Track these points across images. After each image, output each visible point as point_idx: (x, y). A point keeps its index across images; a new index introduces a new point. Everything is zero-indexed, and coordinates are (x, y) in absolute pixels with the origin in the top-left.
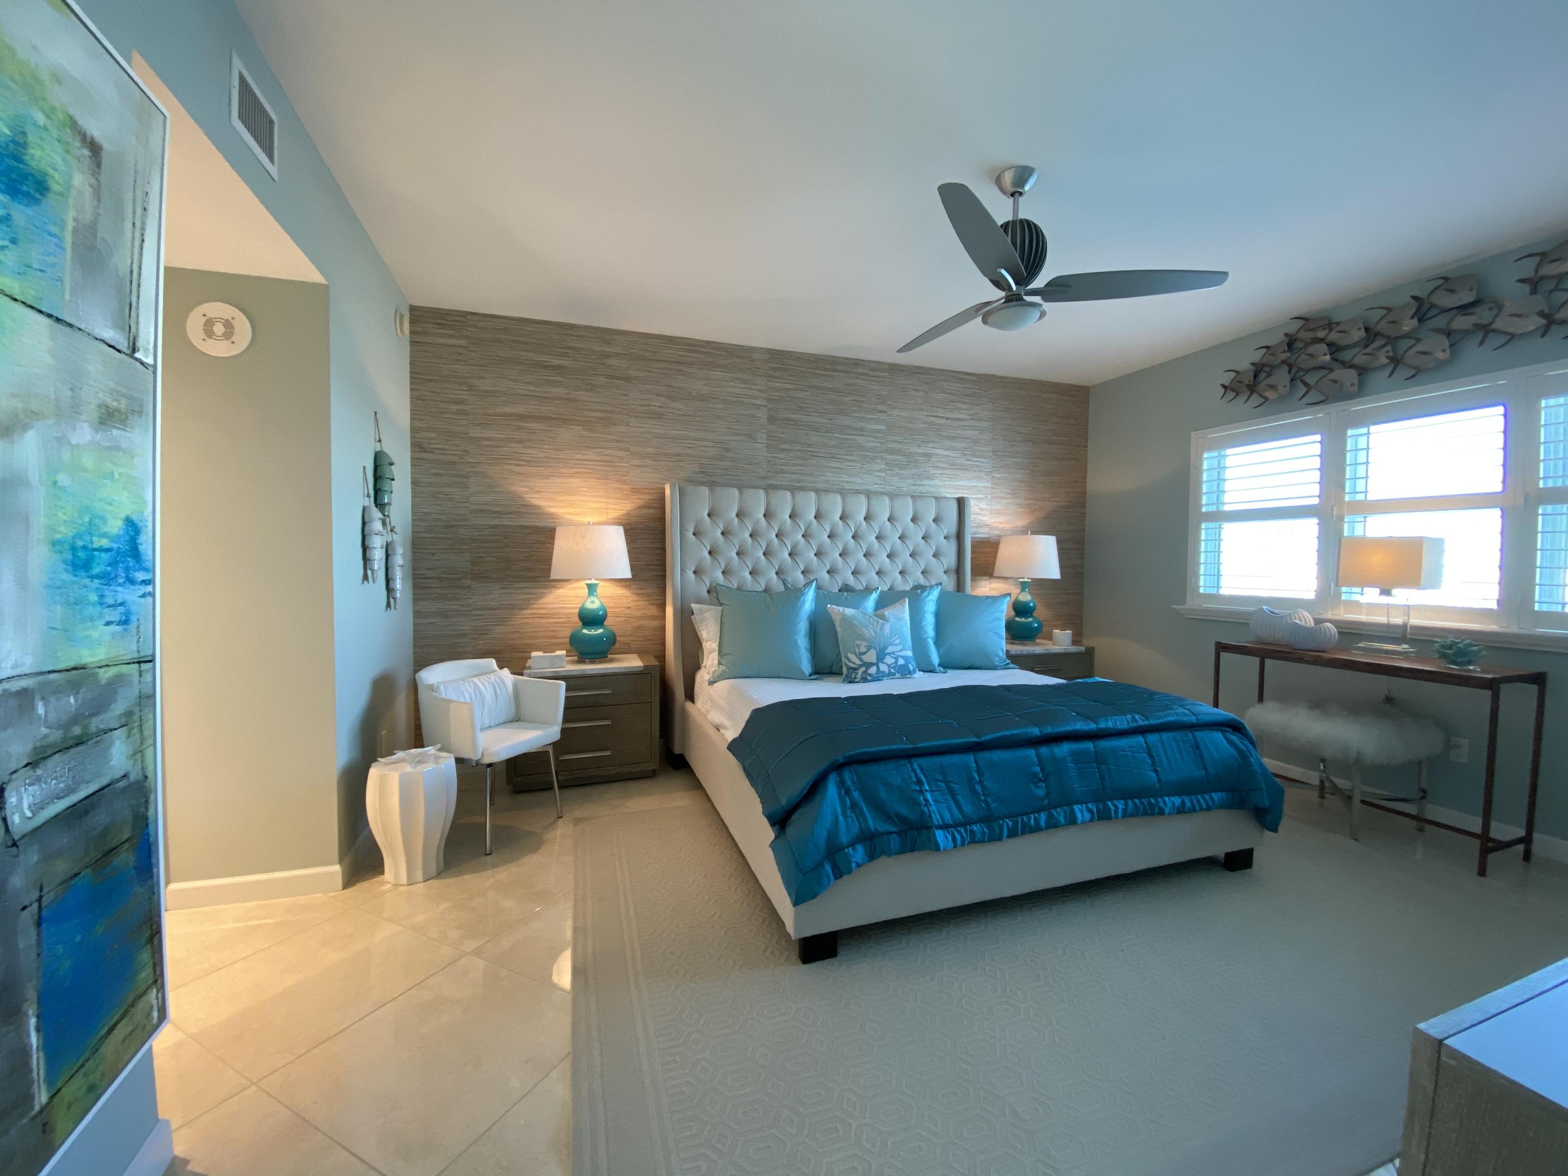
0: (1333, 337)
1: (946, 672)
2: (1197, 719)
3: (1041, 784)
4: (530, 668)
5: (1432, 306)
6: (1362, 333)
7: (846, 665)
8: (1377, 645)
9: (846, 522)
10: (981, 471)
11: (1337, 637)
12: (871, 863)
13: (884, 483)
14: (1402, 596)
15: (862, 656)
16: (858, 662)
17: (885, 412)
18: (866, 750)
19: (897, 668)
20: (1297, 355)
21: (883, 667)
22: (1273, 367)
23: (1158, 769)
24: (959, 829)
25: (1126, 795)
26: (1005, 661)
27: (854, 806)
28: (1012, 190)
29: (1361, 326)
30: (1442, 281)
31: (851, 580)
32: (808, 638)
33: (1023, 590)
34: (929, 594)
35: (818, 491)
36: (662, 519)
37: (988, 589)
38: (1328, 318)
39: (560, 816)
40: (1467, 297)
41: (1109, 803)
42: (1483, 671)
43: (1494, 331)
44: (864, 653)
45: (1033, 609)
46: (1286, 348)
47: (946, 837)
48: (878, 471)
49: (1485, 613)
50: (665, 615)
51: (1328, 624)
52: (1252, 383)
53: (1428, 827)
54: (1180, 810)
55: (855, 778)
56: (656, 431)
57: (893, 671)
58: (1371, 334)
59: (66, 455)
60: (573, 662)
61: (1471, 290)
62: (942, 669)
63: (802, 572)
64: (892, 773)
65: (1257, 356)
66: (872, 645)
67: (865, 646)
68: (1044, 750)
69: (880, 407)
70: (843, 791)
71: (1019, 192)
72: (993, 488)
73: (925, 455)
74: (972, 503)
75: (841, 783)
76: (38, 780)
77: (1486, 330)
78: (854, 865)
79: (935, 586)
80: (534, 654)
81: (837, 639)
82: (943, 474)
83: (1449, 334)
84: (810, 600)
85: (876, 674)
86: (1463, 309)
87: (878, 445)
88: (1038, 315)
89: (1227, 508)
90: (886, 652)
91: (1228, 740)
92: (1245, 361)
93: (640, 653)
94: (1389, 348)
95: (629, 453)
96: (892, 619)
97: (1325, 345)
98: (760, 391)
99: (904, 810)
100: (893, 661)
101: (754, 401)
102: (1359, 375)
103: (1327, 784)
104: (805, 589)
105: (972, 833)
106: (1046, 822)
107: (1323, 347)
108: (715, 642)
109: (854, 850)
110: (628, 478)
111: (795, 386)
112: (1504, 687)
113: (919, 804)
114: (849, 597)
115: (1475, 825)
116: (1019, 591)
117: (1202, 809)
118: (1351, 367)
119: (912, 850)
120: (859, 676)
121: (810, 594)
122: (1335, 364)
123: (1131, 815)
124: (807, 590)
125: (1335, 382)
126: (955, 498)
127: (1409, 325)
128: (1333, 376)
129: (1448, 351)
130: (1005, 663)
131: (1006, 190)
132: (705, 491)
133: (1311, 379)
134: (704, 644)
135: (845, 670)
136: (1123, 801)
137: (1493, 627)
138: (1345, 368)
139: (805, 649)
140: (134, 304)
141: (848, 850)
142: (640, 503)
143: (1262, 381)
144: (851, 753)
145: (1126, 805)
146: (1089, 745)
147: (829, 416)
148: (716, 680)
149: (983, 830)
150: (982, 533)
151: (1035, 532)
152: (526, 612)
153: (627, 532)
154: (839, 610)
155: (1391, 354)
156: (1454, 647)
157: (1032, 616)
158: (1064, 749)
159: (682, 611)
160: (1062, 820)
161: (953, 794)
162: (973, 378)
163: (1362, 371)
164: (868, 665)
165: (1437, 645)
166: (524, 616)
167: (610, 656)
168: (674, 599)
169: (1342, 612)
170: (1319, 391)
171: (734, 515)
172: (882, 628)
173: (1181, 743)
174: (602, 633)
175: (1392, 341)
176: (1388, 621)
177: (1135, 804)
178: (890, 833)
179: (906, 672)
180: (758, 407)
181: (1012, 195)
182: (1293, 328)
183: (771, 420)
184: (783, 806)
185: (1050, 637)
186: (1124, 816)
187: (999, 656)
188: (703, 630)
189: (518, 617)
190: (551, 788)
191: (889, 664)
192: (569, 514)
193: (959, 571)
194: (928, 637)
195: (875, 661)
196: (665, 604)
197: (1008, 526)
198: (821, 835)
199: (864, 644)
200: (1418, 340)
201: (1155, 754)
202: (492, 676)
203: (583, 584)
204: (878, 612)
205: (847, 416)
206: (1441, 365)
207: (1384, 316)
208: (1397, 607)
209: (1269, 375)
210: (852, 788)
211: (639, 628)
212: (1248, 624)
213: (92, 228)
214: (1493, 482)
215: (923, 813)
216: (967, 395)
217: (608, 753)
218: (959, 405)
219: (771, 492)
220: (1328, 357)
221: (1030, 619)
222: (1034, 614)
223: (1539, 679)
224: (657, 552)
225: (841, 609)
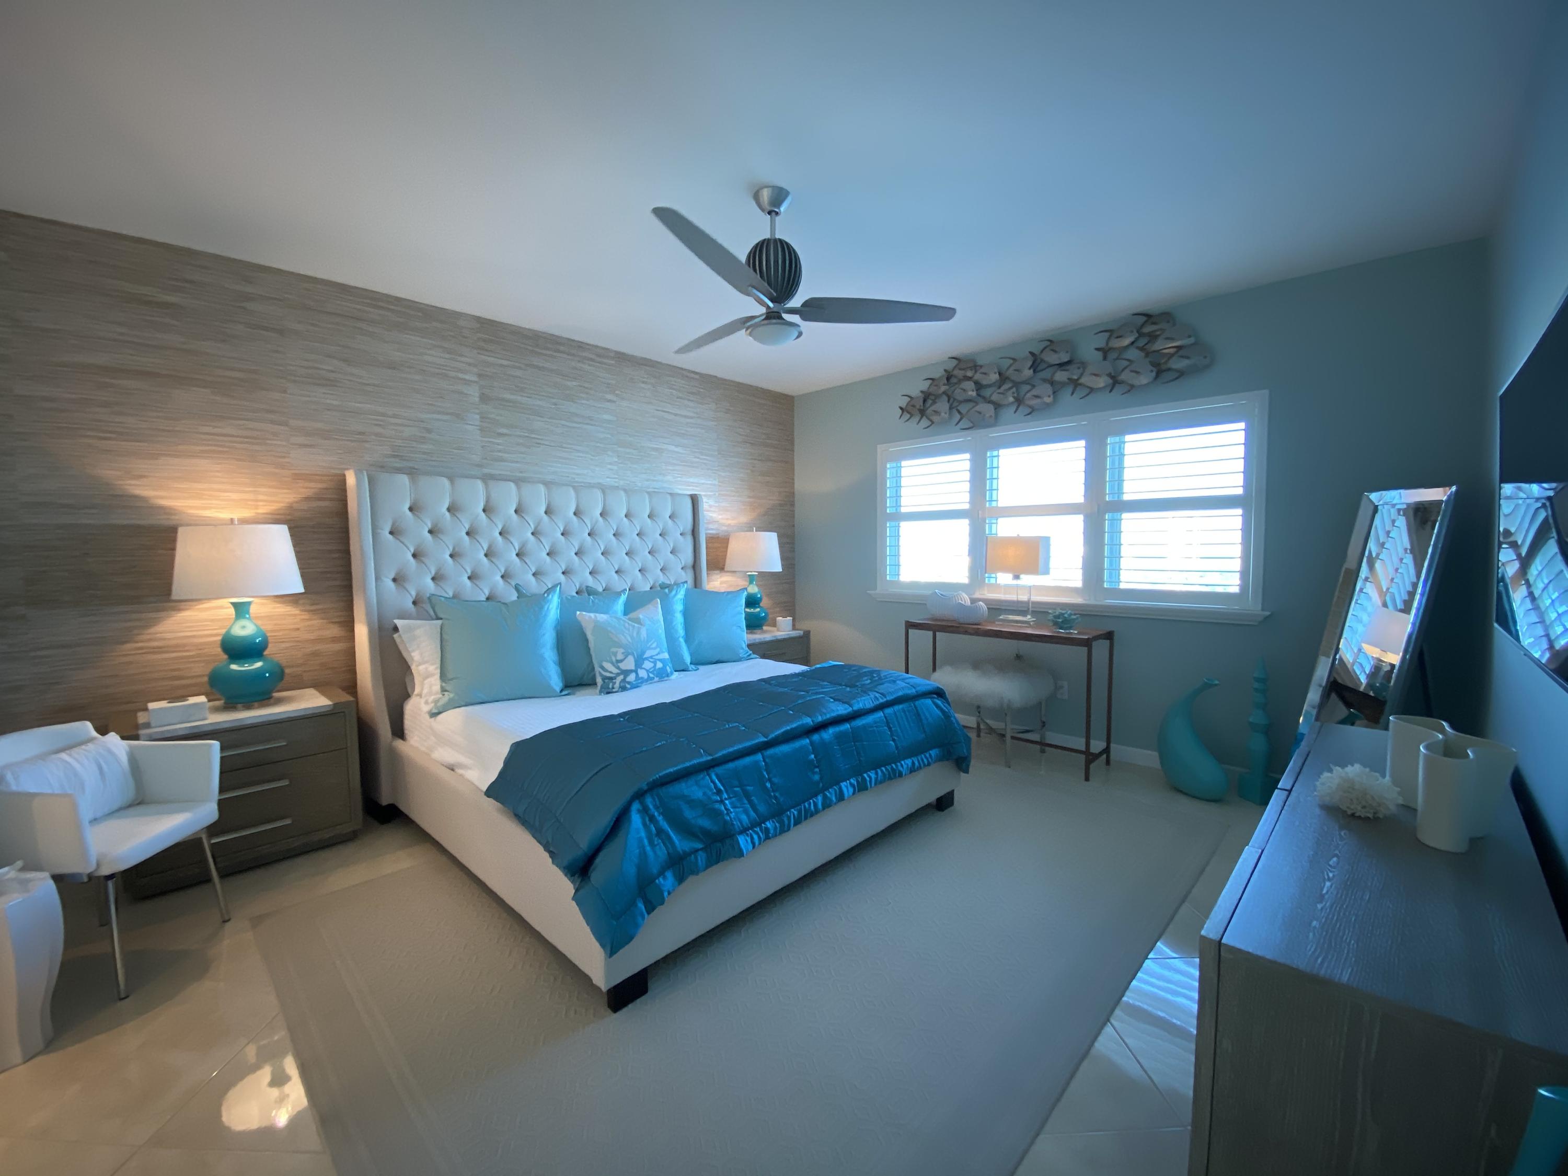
0: (978, 377)
1: (698, 669)
2: (916, 691)
3: (817, 770)
4: (147, 725)
5: (1042, 361)
6: (997, 376)
7: (601, 675)
8: (1011, 617)
9: (580, 517)
10: (708, 469)
11: (987, 612)
12: (681, 885)
13: (617, 476)
14: (1027, 580)
15: (619, 664)
16: (615, 671)
17: (614, 402)
18: (668, 771)
19: (655, 672)
20: (953, 388)
21: (642, 673)
22: (937, 397)
23: (896, 738)
24: (756, 829)
25: (876, 766)
26: (748, 652)
27: (660, 832)
28: (769, 208)
29: (996, 370)
30: (1049, 343)
31: (590, 581)
32: (555, 650)
33: (751, 582)
34: (676, 595)
35: (547, 484)
36: (343, 513)
37: (719, 582)
38: (974, 361)
39: (227, 918)
40: (1065, 358)
41: (865, 775)
42: (1079, 633)
43: (1080, 384)
44: (621, 661)
45: (761, 599)
46: (946, 382)
47: (747, 841)
48: (610, 464)
49: (1075, 590)
50: (354, 636)
51: (981, 603)
52: (922, 408)
53: (1047, 749)
54: (912, 770)
55: (658, 803)
56: (328, 401)
57: (651, 675)
58: (1003, 378)
60: (216, 710)
61: (1067, 352)
62: (693, 667)
63: (534, 575)
64: (693, 789)
65: (925, 386)
66: (630, 651)
67: (623, 653)
68: (816, 737)
69: (609, 397)
70: (647, 819)
71: (775, 212)
72: (720, 486)
73: (656, 450)
74: (705, 500)
75: (645, 810)
77: (1075, 384)
78: (666, 894)
79: (682, 585)
80: (152, 706)
81: (588, 649)
82: (674, 470)
83: (1052, 383)
84: (555, 607)
85: (635, 681)
86: (1062, 365)
87: (610, 436)
88: (796, 334)
89: (903, 510)
90: (645, 656)
91: (937, 706)
92: (917, 387)
93: (320, 686)
94: (1014, 389)
95: (286, 428)
96: (648, 622)
97: (973, 384)
98: (470, 364)
99: (705, 823)
100: (652, 665)
101: (461, 375)
102: (995, 409)
103: (982, 726)
104: (548, 595)
105: (767, 829)
106: (823, 804)
107: (969, 385)
108: (432, 664)
109: (665, 878)
110: (287, 460)
111: (512, 363)
112: (1094, 644)
113: (721, 813)
114: (597, 601)
115: (1080, 744)
116: (748, 583)
117: (925, 765)
118: (989, 402)
119: (717, 862)
120: (617, 685)
121: (554, 601)
122: (980, 399)
123: (881, 782)
124: (550, 596)
125: (980, 413)
126: (689, 495)
127: (1028, 373)
128: (978, 408)
129: (1052, 396)
130: (748, 654)
131: (764, 207)
132: (404, 479)
133: (964, 408)
134: (413, 668)
135: (599, 681)
136: (873, 772)
137: (1078, 600)
138: (986, 403)
139: (554, 662)
141: (659, 880)
142: (309, 493)
143: (929, 407)
144: (654, 778)
145: (877, 774)
146: (846, 726)
147: (554, 401)
148: (441, 710)
149: (775, 825)
150: (712, 529)
151: (759, 529)
152: (128, 646)
153: (290, 529)
154: (590, 617)
155: (1015, 395)
156: (1061, 617)
157: (759, 607)
158: (828, 734)
159: (381, 628)
160: (834, 799)
161: (747, 796)
162: (697, 377)
163: (997, 406)
164: (626, 673)
165: (1051, 615)
166: (124, 653)
167: (276, 695)
168: (368, 614)
169: (986, 593)
170: (969, 420)
171: (444, 510)
172: (638, 633)
173: (907, 713)
174: (262, 667)
175: (1016, 384)
176: (1017, 598)
177: (882, 771)
178: (697, 851)
179: (664, 675)
180: (467, 382)
181: (769, 213)
182: (951, 365)
183: (484, 398)
184: (584, 851)
185: (774, 624)
186: (876, 784)
187: (743, 649)
188: (413, 651)
189: (113, 654)
190: (208, 880)
191: (648, 669)
192: (191, 507)
193: (695, 566)
194: (679, 637)
195: (633, 668)
196: (353, 621)
197: (732, 522)
198: (631, 871)
199: (622, 650)
200: (1034, 386)
201: (891, 726)
202: (90, 746)
203: (226, 602)
204: (632, 615)
205: (573, 402)
206: (1048, 406)
207: (1011, 365)
208: (1023, 587)
209: (934, 402)
210: (656, 814)
211: (315, 654)
212: (926, 604)
214: (1077, 495)
215: (725, 822)
216: (692, 393)
217: (288, 821)
218: (686, 402)
219: (491, 483)
220: (974, 394)
221: (758, 610)
222: (761, 605)
223: (1109, 636)
224: (337, 555)
225: (592, 615)
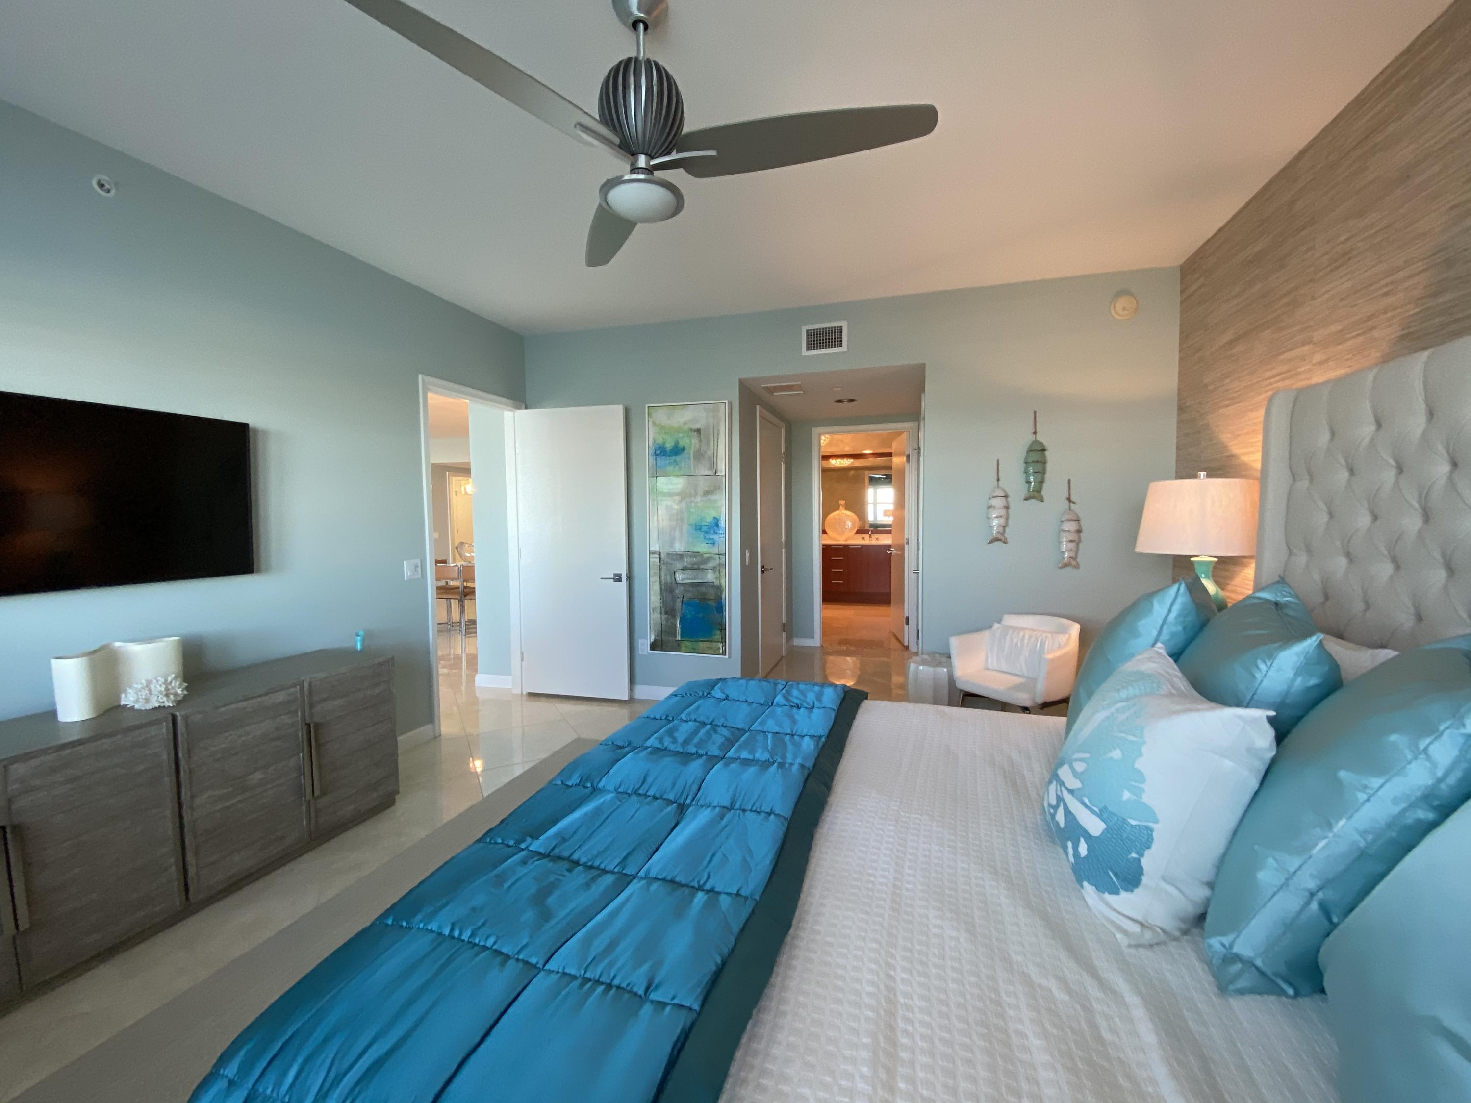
59: (693, 505)
76: (684, 574)
140: (715, 462)
213: (700, 450)
